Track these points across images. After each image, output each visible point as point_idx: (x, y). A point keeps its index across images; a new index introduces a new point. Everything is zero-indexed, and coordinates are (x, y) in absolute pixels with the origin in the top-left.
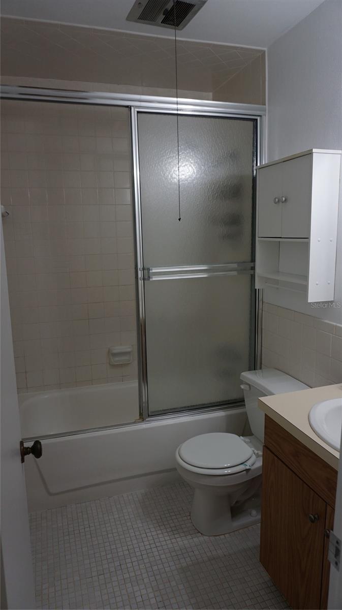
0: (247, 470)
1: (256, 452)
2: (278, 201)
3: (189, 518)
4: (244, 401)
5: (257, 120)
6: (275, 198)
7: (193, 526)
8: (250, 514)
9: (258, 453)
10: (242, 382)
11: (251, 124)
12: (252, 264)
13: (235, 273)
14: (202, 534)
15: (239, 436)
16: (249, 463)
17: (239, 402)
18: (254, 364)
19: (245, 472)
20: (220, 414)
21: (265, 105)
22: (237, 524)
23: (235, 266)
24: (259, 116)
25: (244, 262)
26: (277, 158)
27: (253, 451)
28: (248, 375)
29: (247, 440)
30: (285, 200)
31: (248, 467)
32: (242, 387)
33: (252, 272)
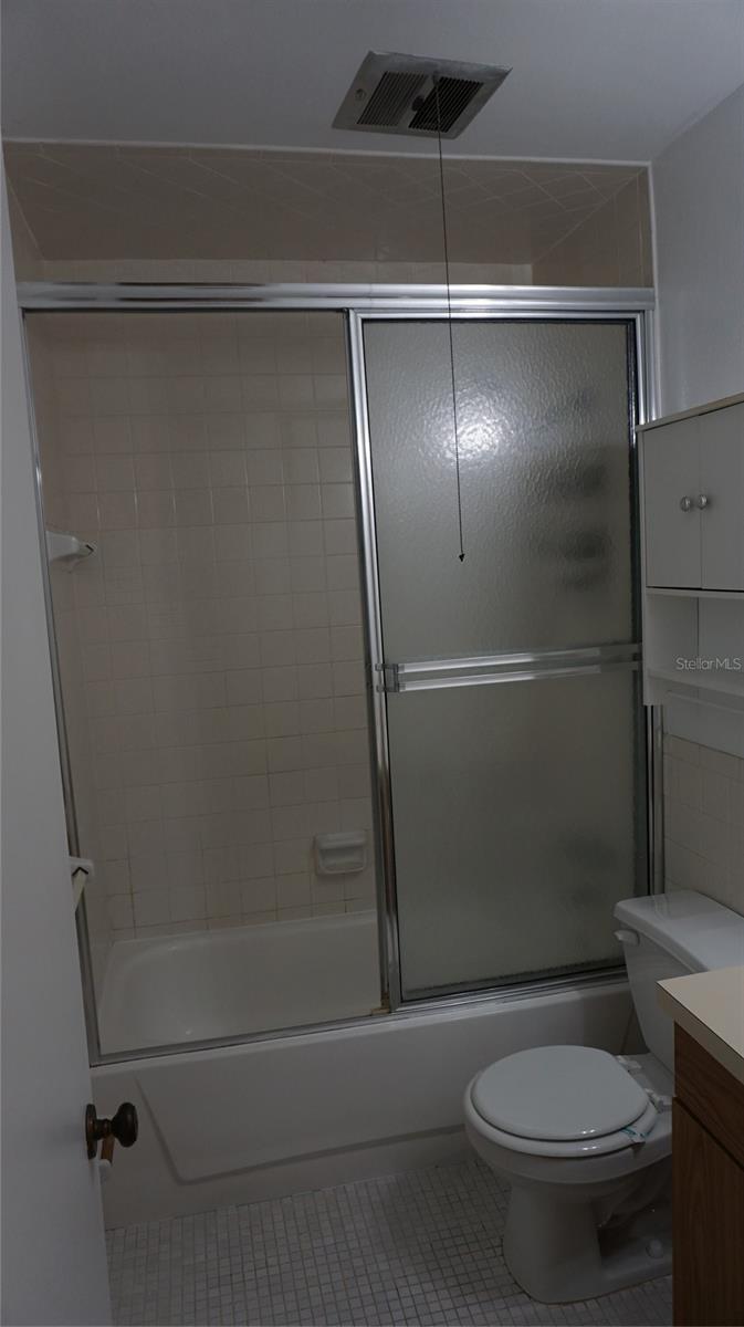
0: (636, 1146)
1: (657, 1098)
2: (691, 506)
3: (499, 1251)
4: (625, 965)
5: (634, 320)
6: (684, 499)
7: (510, 1273)
8: (647, 1251)
9: (661, 1102)
10: (619, 926)
11: (621, 330)
12: (634, 648)
13: (595, 669)
14: (530, 1297)
15: (614, 1053)
16: (640, 1127)
17: (611, 967)
18: (647, 881)
19: (630, 1149)
20: (567, 996)
21: (652, 286)
23: (595, 652)
24: (638, 311)
25: (616, 643)
26: (684, 406)
27: (650, 1096)
28: (631, 909)
29: (635, 1065)
30: (708, 502)
31: (637, 1139)
32: (620, 936)
33: (635, 665)
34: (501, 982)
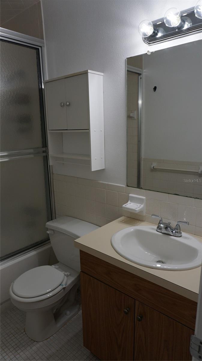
0: (64, 288)
1: (66, 274)
2: (62, 105)
3: (24, 333)
4: (50, 239)
5: (39, 49)
6: (61, 103)
7: (29, 338)
8: (66, 314)
9: (67, 274)
10: (47, 229)
11: (35, 51)
12: (44, 149)
13: (32, 156)
14: (37, 342)
15: (51, 265)
16: (64, 283)
18: (51, 216)
19: (63, 290)
20: (32, 254)
21: (43, 39)
22: (59, 325)
23: (32, 151)
24: (40, 46)
25: (38, 148)
26: (55, 76)
27: (64, 273)
28: (50, 224)
29: (57, 267)
31: (64, 286)
32: (48, 232)
33: (45, 154)
34: (13, 254)
